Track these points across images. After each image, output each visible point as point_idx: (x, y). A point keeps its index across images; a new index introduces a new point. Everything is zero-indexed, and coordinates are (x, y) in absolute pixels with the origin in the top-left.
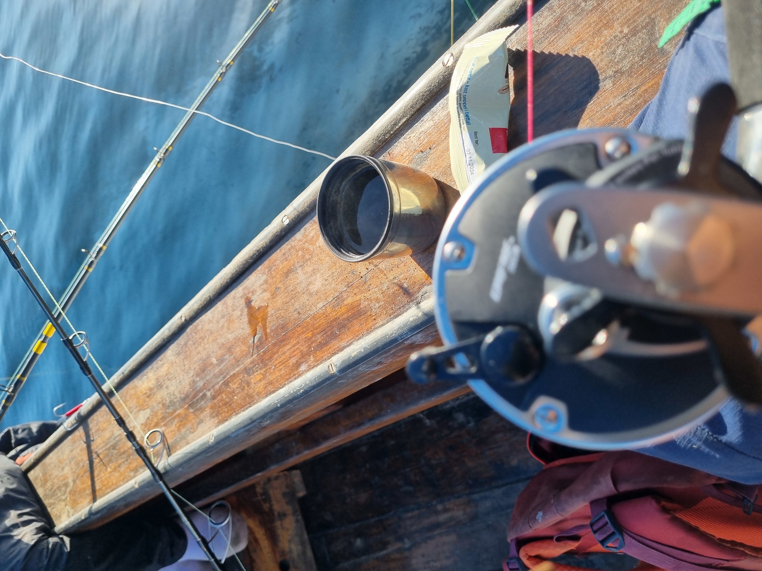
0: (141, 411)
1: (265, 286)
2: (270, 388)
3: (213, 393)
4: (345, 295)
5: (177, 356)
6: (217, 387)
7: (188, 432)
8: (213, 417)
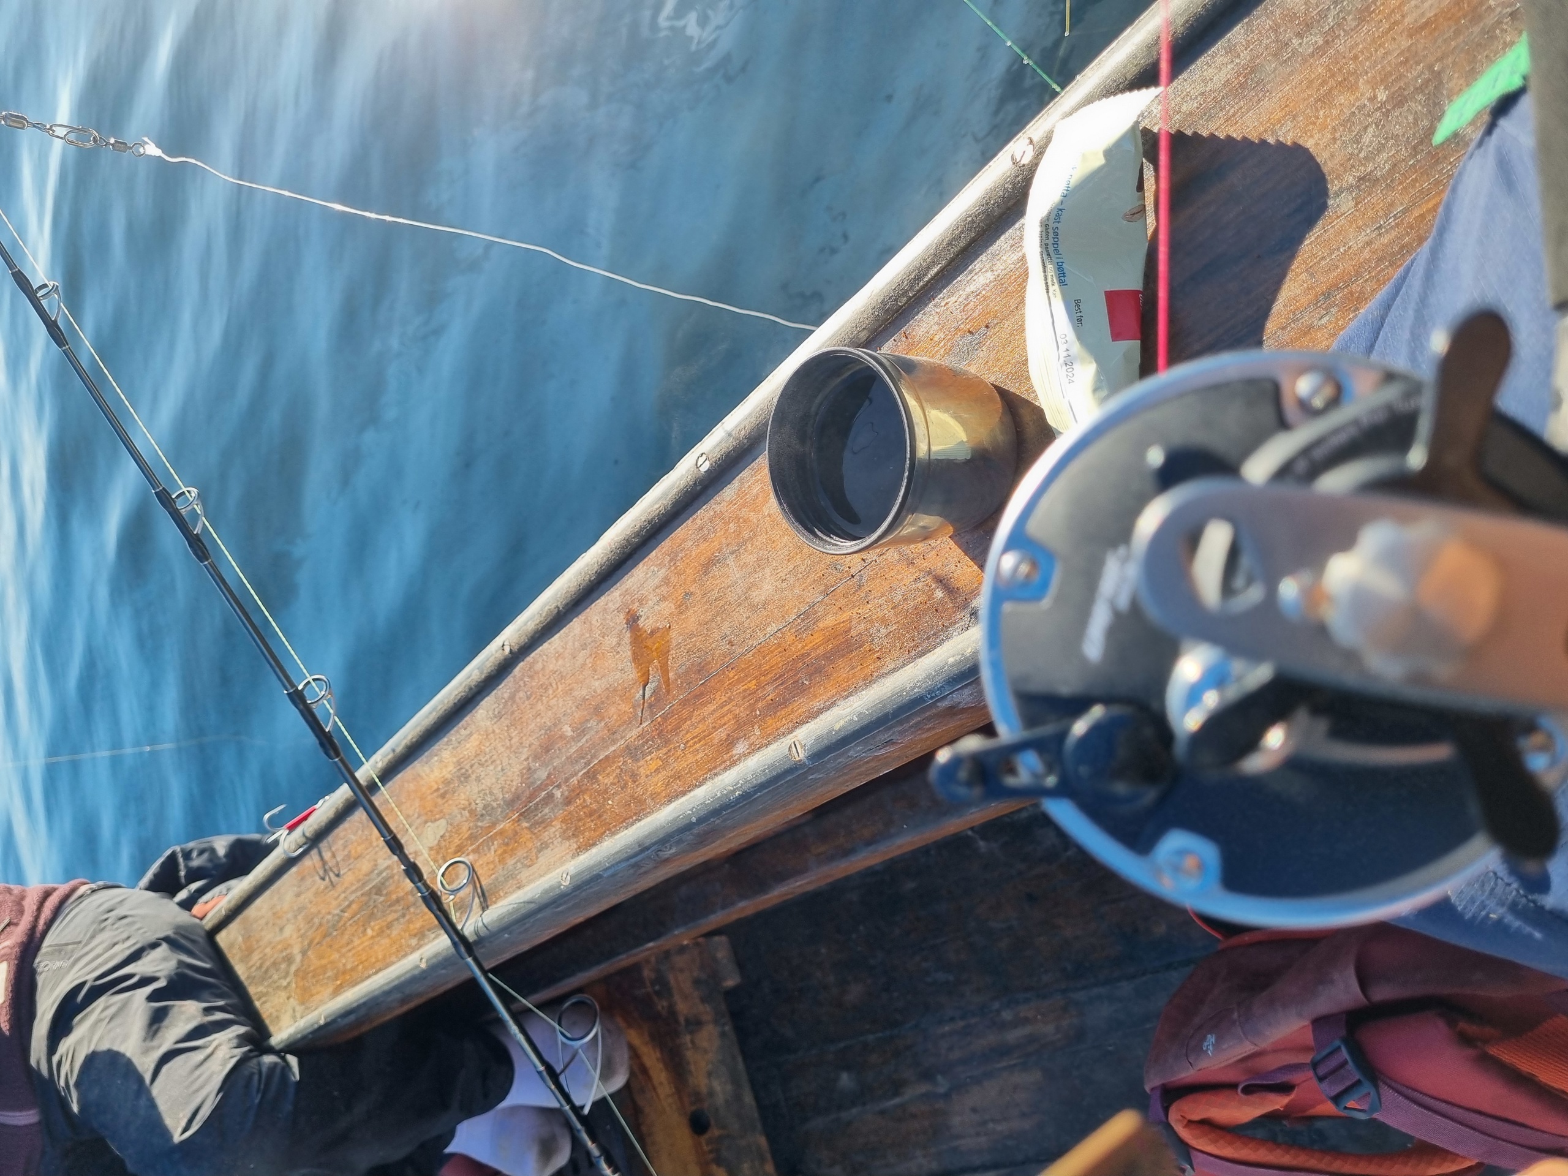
0: (429, 824)
1: (664, 590)
2: (676, 786)
3: (566, 793)
4: (820, 610)
5: (495, 720)
6: (574, 781)
7: (519, 865)
8: (568, 838)
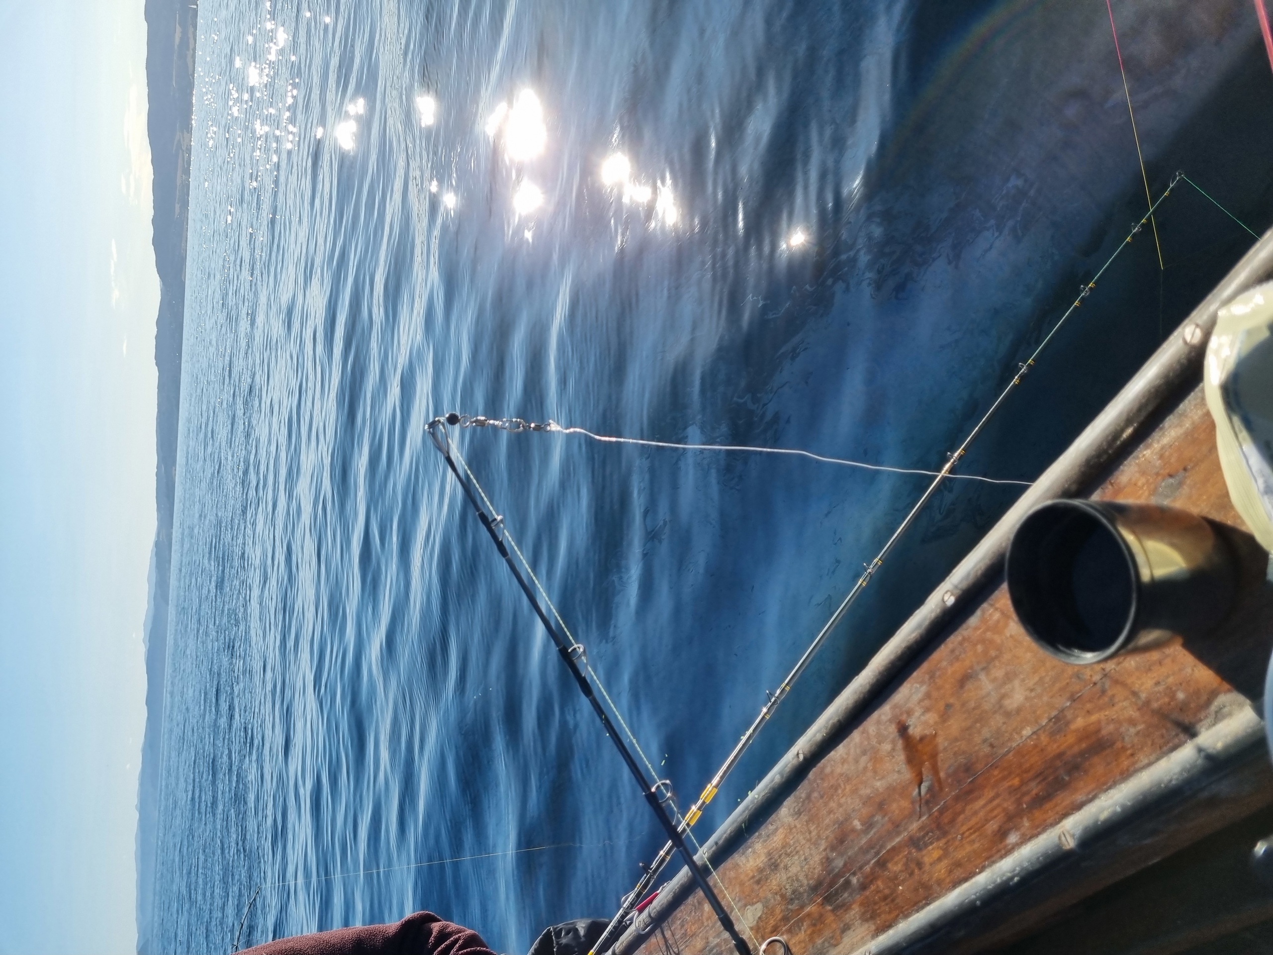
0: (749, 907)
1: (927, 703)
2: (959, 873)
3: (861, 880)
4: (1069, 715)
5: (796, 816)
6: (867, 869)
7: (826, 944)
8: (867, 920)
